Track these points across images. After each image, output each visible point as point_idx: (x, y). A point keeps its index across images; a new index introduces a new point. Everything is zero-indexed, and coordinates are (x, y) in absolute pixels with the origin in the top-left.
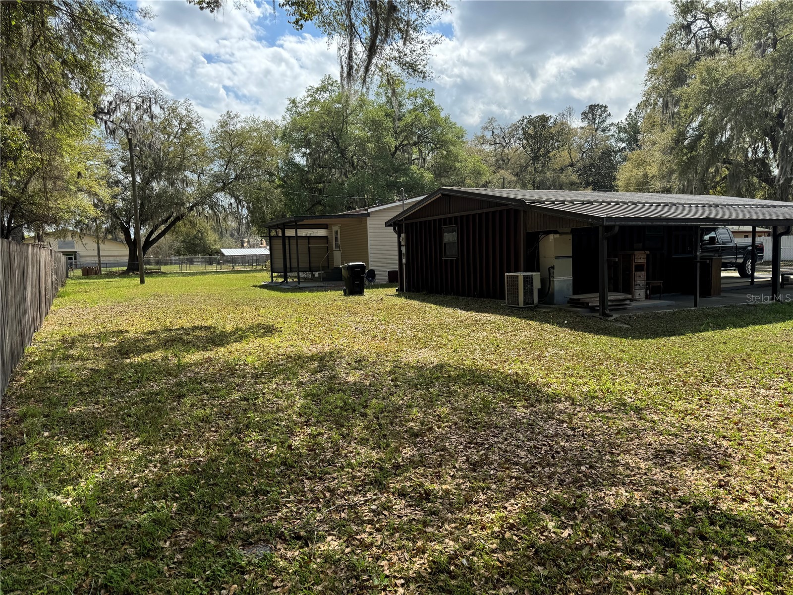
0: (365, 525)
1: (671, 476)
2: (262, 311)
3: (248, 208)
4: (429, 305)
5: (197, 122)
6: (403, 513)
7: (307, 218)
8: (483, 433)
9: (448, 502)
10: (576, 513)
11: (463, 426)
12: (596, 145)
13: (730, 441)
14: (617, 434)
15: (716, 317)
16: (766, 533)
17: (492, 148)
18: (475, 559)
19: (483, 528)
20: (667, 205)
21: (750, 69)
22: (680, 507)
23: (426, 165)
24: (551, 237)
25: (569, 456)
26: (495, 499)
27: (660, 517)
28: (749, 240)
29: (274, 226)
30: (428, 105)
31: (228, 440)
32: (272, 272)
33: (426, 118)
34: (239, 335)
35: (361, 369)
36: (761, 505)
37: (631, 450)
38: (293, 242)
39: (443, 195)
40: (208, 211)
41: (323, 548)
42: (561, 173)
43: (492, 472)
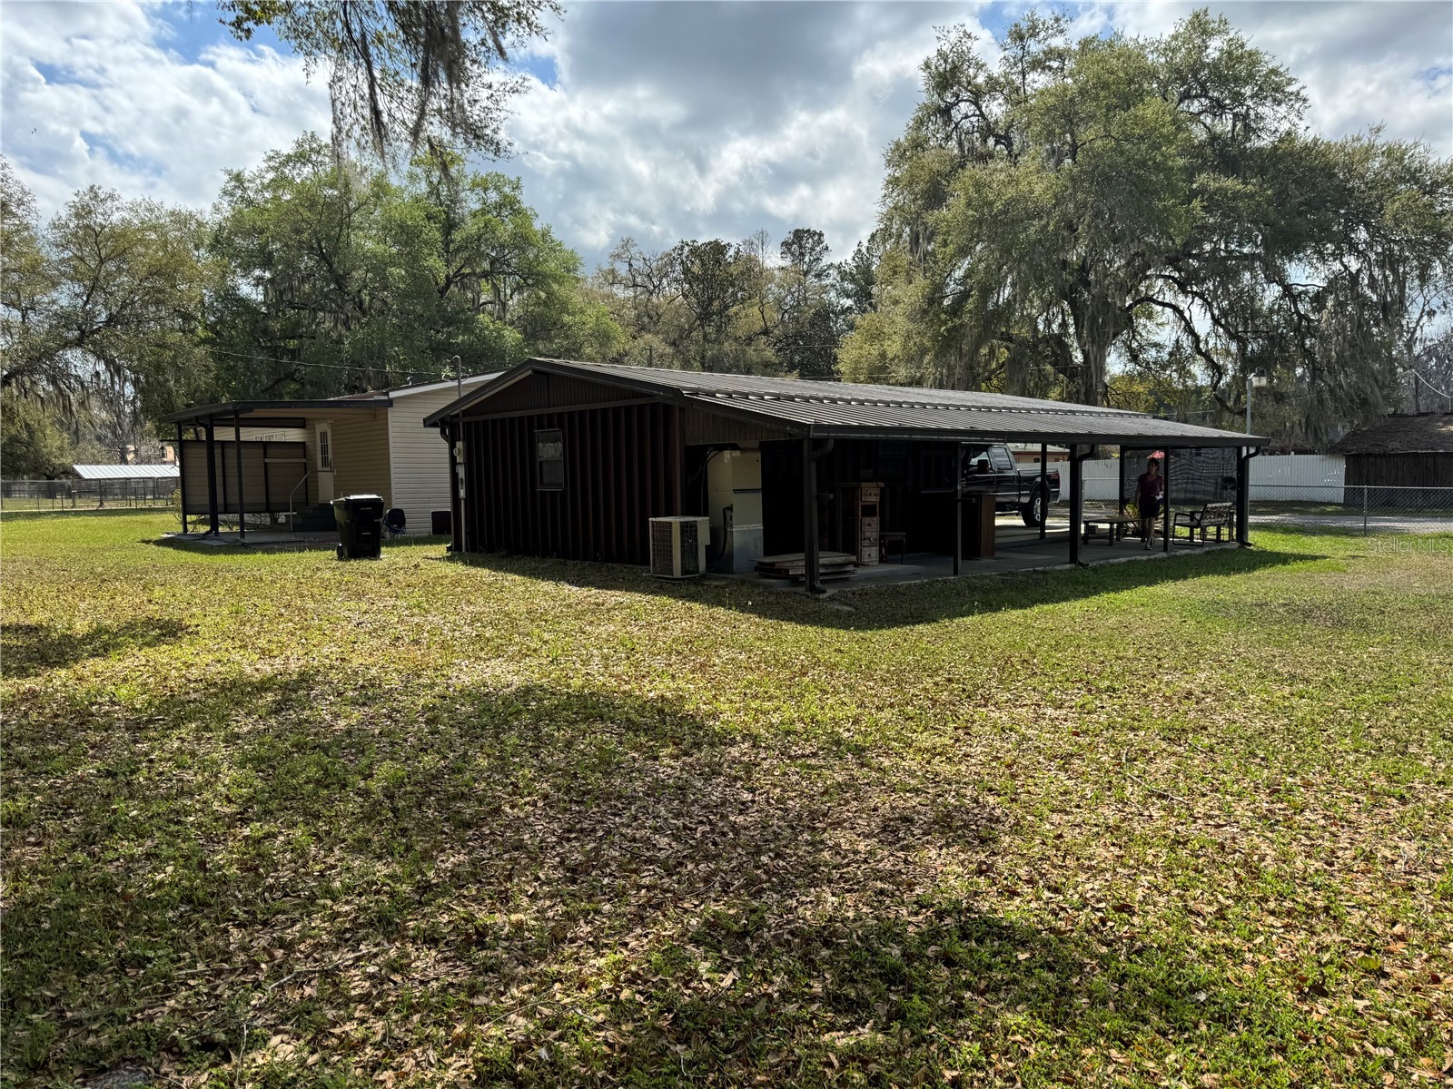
0: (352, 1005)
1: (906, 861)
2: (158, 592)
3: (136, 383)
4: (510, 577)
5: (20, 203)
6: (432, 975)
7: (262, 405)
8: (595, 810)
9: (519, 944)
10: (748, 941)
11: (559, 800)
12: (806, 299)
13: (999, 795)
14: (823, 794)
15: (986, 592)
16: (1046, 944)
17: (630, 293)
18: (564, 1045)
19: (583, 986)
20: (912, 405)
21: (1038, 189)
22: (916, 914)
23: (508, 316)
24: (727, 455)
25: (743, 839)
26: (606, 931)
27: (885, 933)
28: (1038, 466)
29: (191, 420)
30: (509, 205)
31: (65, 859)
32: (186, 512)
33: (506, 229)
34: (103, 642)
35: (364, 704)
36: (1039, 899)
37: (845, 821)
38: (231, 452)
39: (535, 371)
40: (44, 386)
41: (260, 1061)
42: (748, 345)
43: (606, 881)
